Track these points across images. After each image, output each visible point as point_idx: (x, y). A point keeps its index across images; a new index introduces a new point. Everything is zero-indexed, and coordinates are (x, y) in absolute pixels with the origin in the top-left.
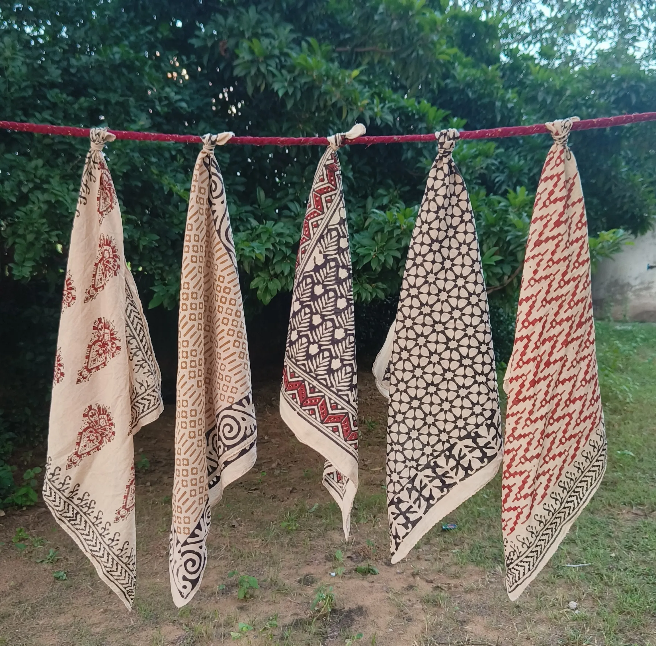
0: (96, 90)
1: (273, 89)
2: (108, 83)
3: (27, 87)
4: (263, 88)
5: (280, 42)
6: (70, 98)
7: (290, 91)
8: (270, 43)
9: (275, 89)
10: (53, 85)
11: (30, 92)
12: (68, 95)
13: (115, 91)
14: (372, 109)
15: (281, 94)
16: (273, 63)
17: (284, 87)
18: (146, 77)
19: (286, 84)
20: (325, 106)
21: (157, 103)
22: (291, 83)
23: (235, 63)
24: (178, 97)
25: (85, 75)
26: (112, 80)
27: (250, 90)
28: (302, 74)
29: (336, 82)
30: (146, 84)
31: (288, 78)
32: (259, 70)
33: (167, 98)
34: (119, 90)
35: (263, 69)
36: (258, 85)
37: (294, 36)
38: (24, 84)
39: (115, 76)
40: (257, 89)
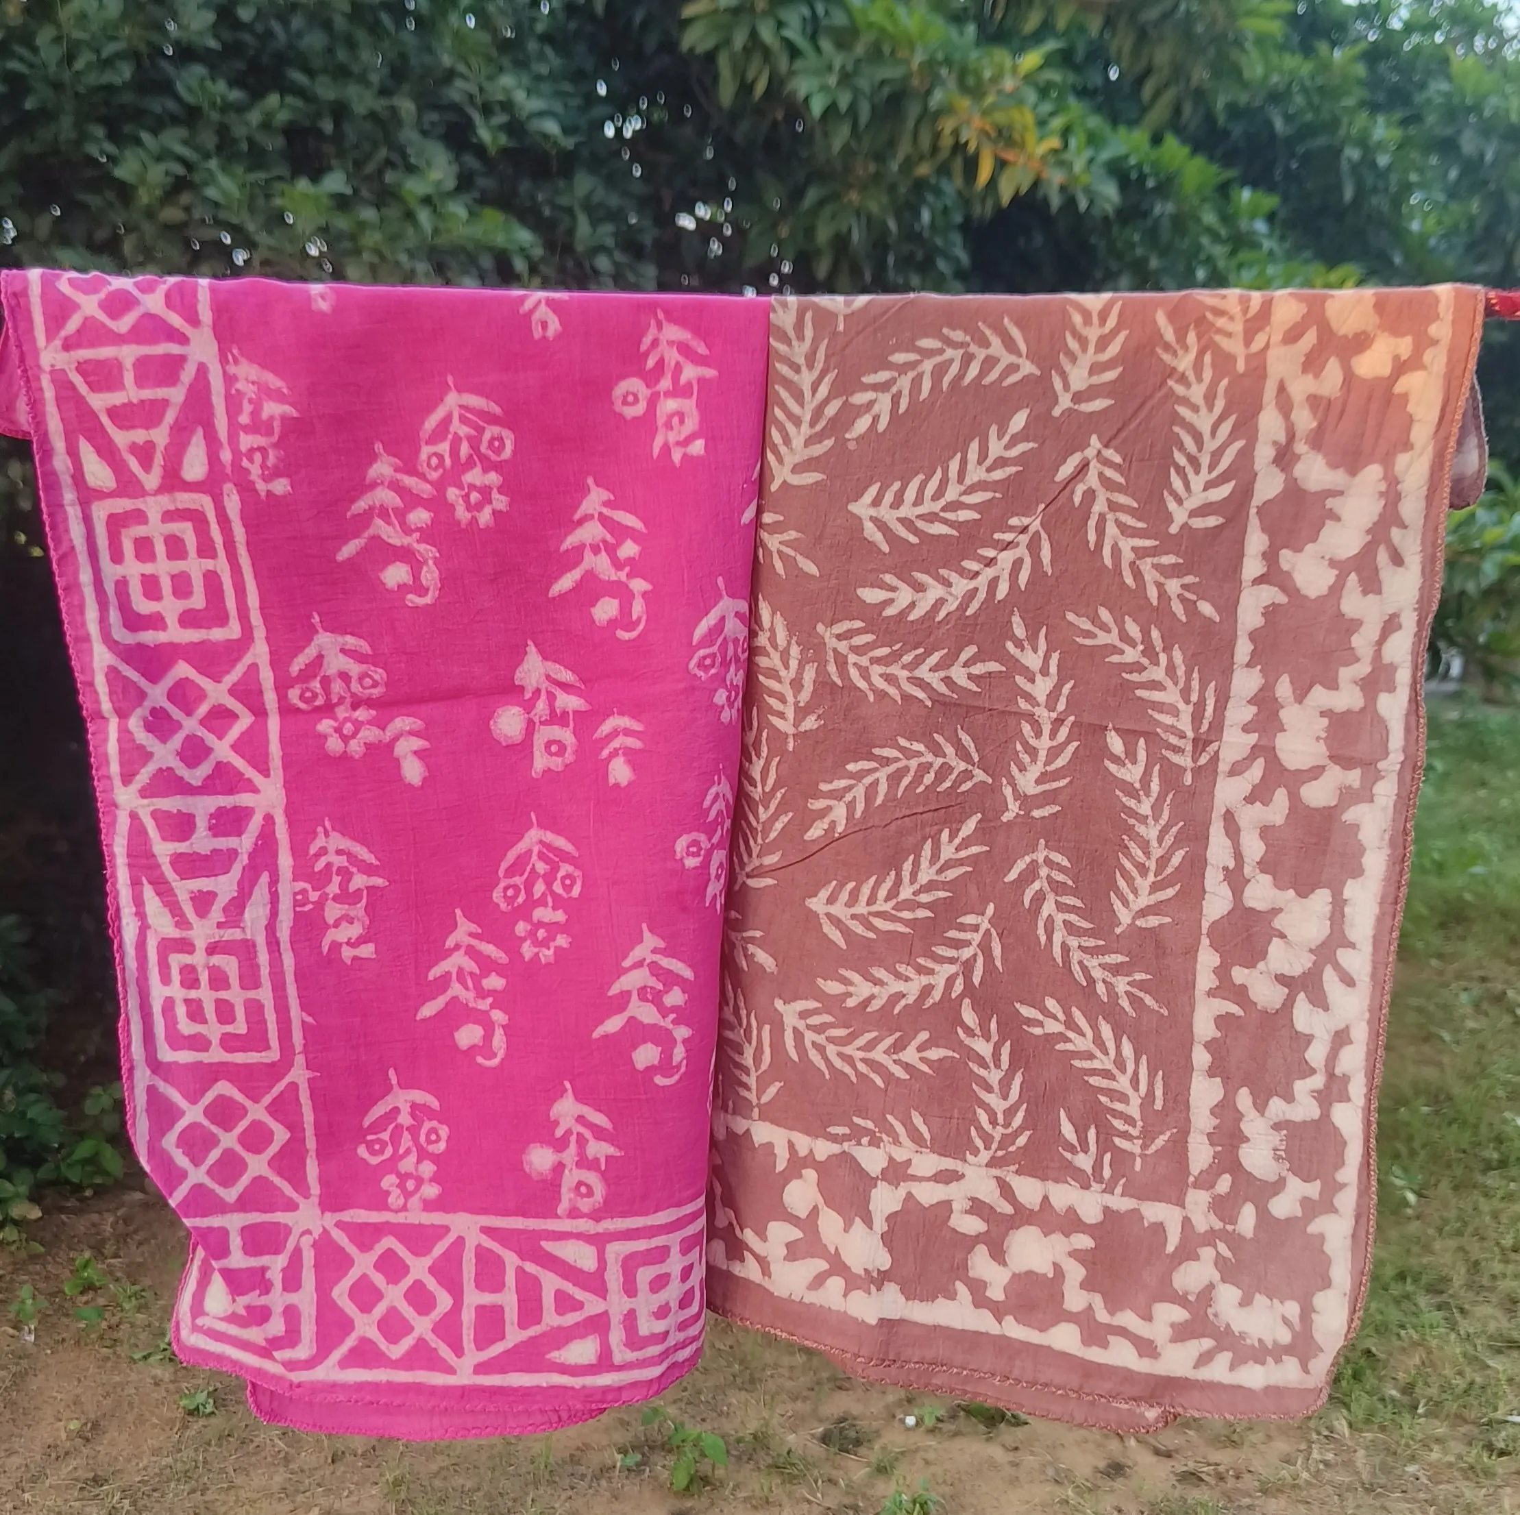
0: (310, 72)
1: (793, 93)
2: (342, 55)
3: (118, 56)
4: (760, 88)
7: (844, 101)
9: (802, 94)
10: (187, 53)
11: (126, 72)
12: (232, 84)
13: (363, 80)
14: (1066, 165)
15: (817, 107)
16: (794, 16)
17: (824, 88)
18: (448, 42)
19: (832, 80)
20: (935, 149)
21: (477, 118)
22: (846, 78)
24: (536, 104)
25: (277, 27)
26: (352, 45)
27: (726, 93)
28: (876, 54)
29: (971, 81)
30: (447, 60)
31: (837, 67)
32: (754, 35)
33: (508, 106)
34: (375, 78)
35: (767, 34)
36: (750, 76)
39: (361, 35)
40: (745, 88)
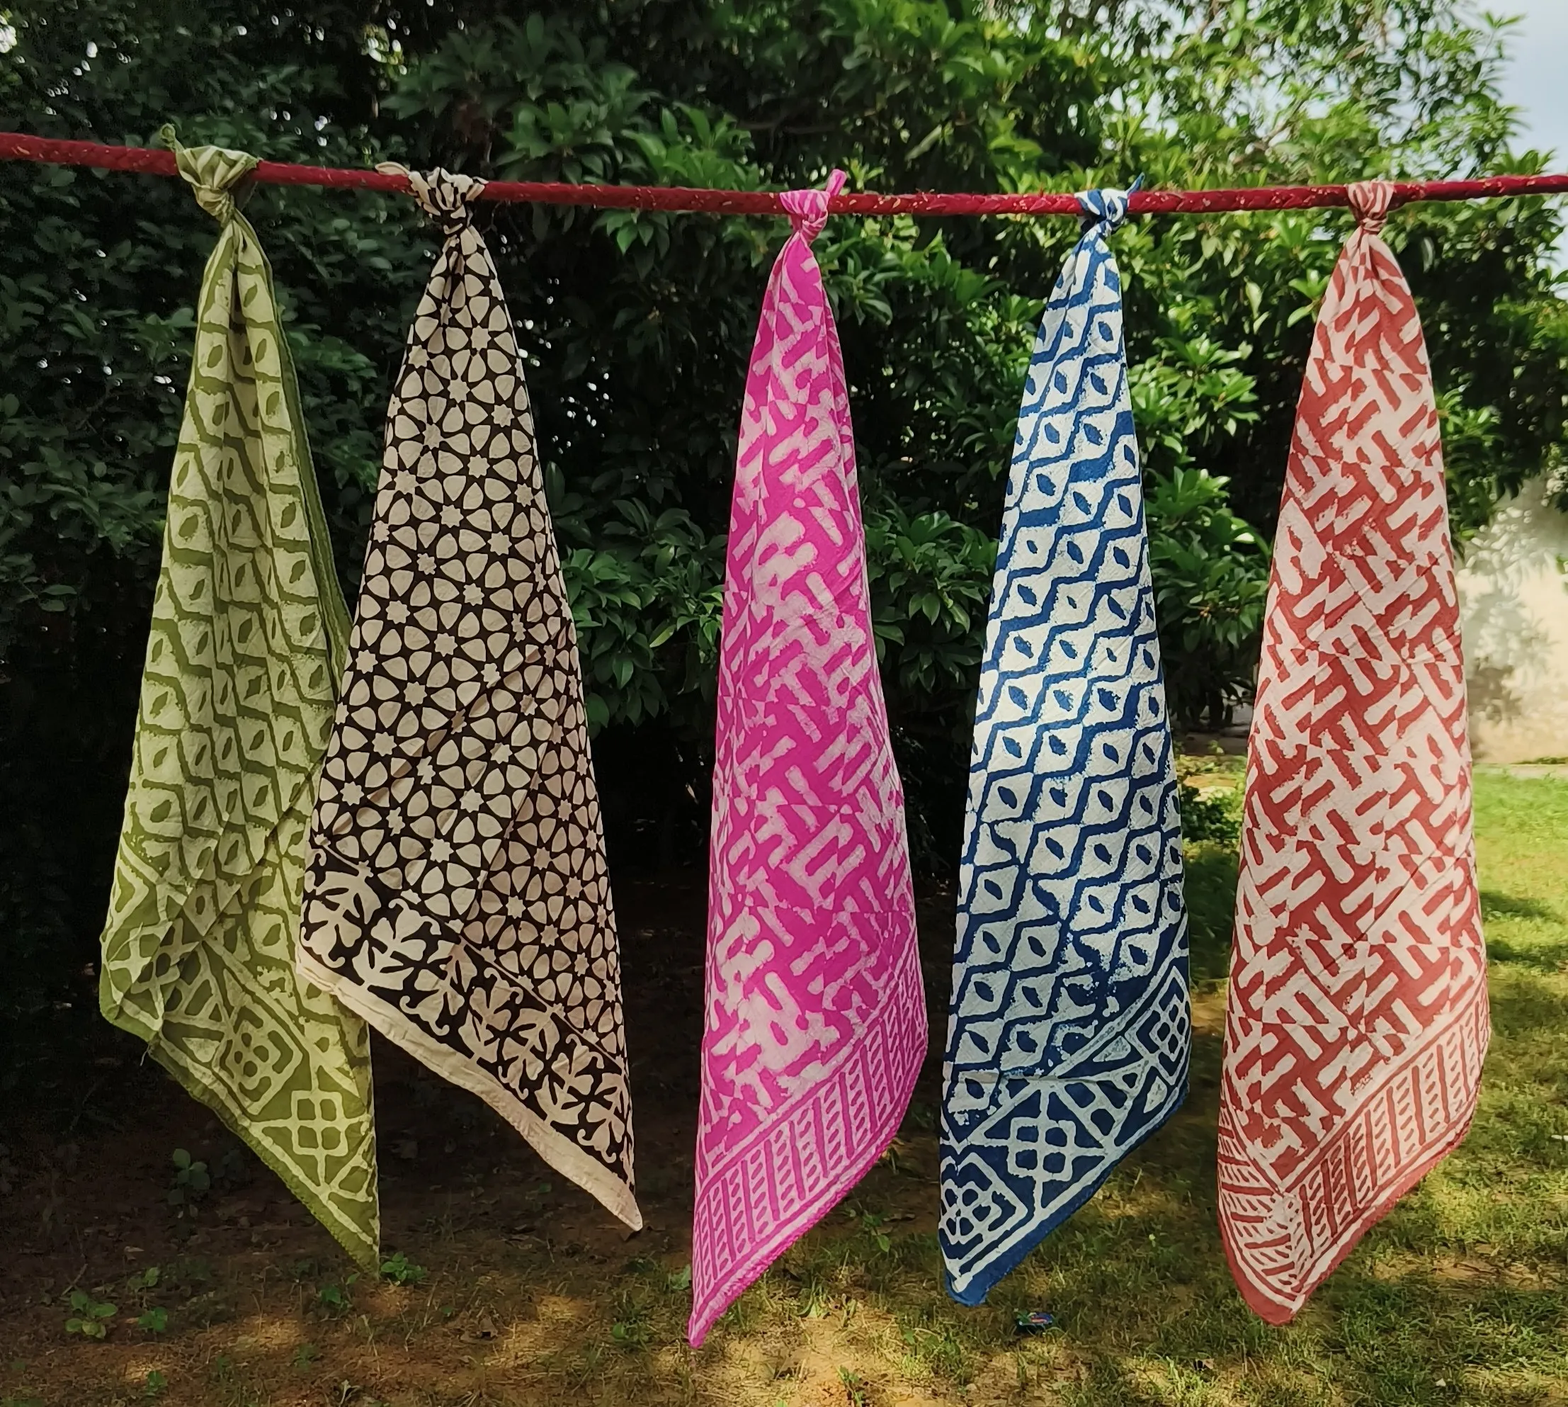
1: (601, 231)
4: (568, 224)
5: (611, 112)
7: (647, 237)
8: (589, 116)
15: (623, 243)
19: (635, 217)
27: (541, 229)
37: (645, 97)
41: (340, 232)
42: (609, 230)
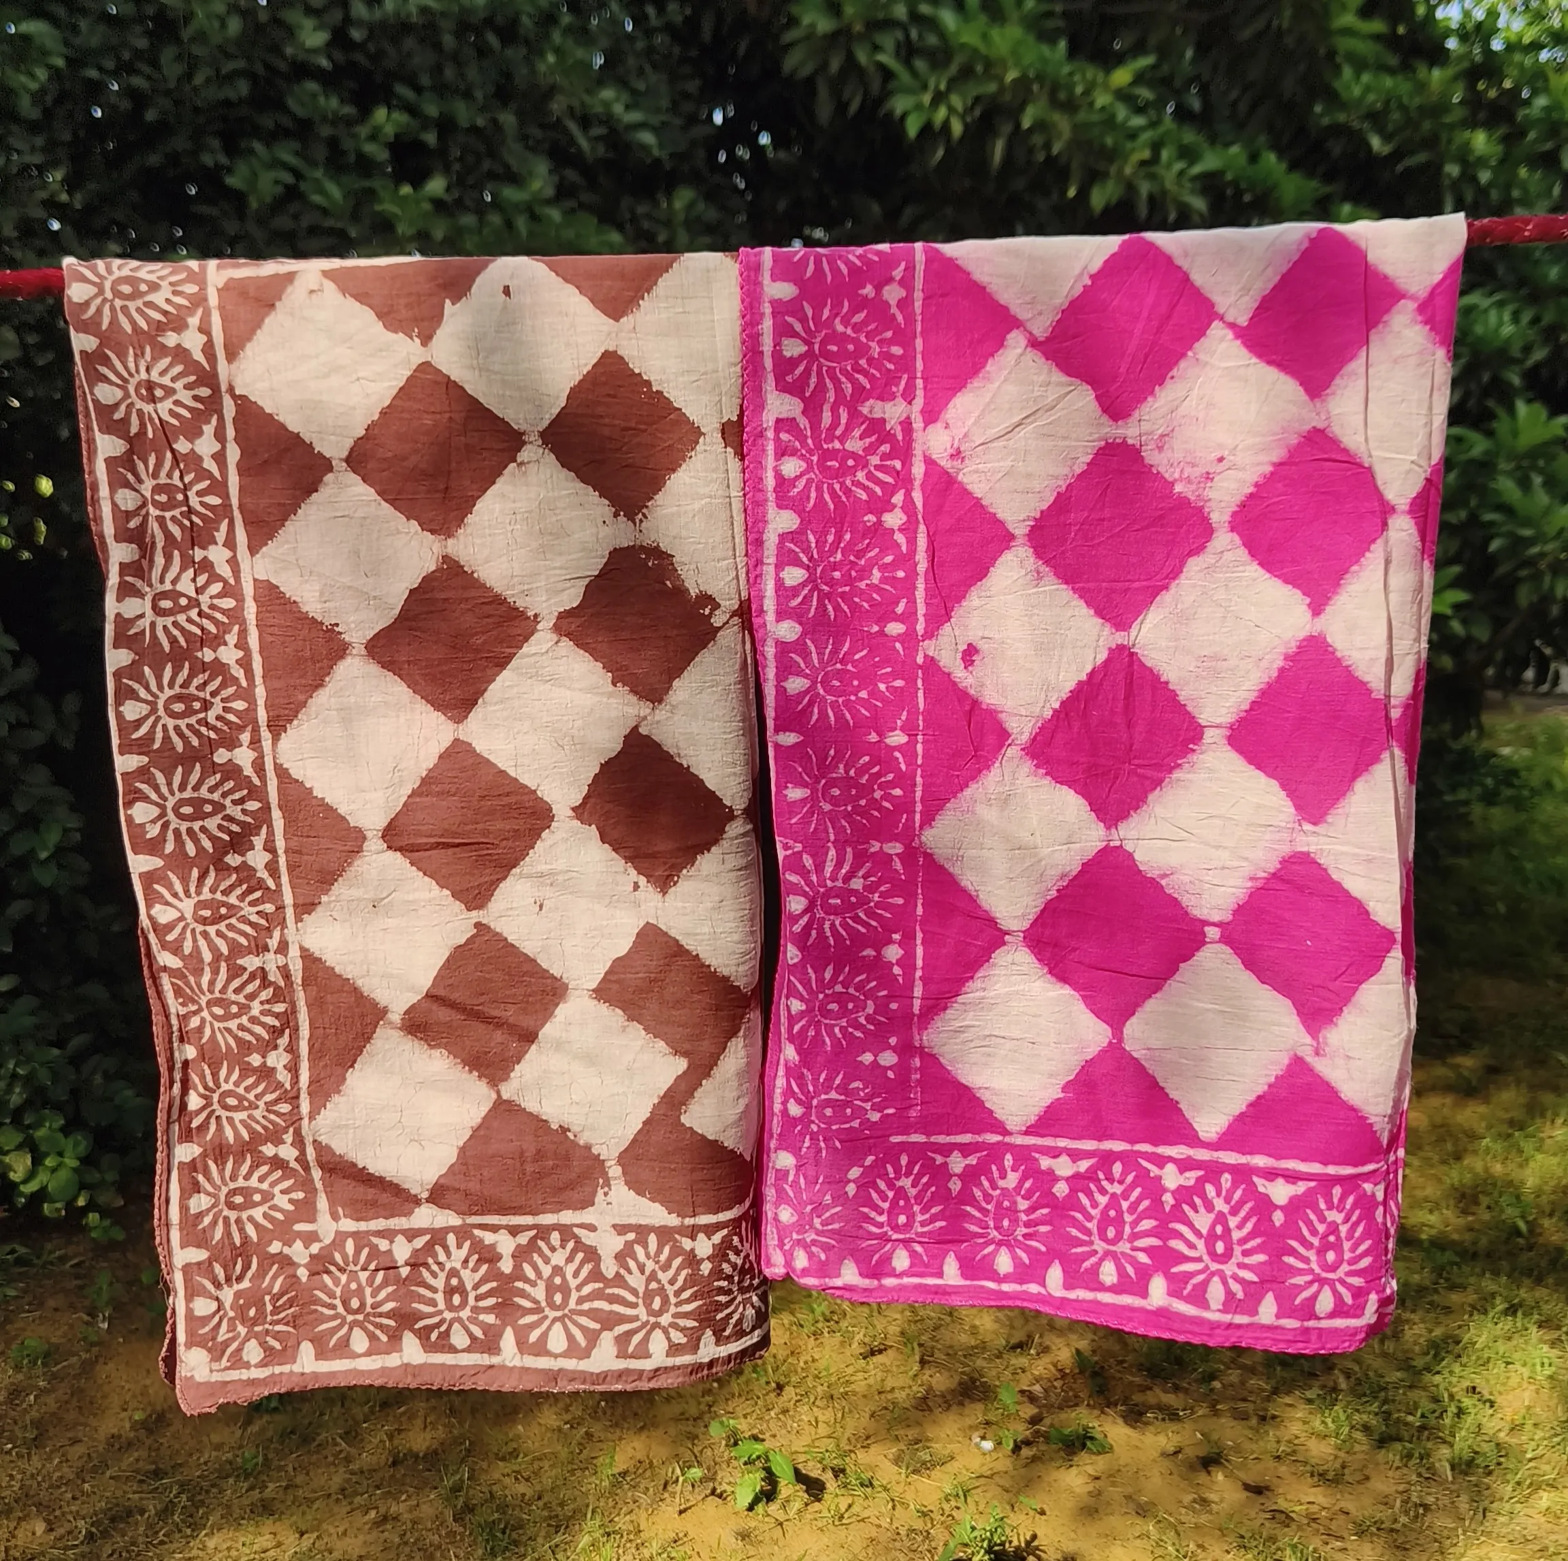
1: (890, 114)
3: (236, 73)
4: (855, 106)
6: (348, 110)
7: (938, 119)
9: (898, 114)
13: (468, 95)
14: (1155, 176)
15: (913, 127)
16: (888, 41)
17: (919, 107)
19: (926, 99)
20: (1028, 165)
21: (575, 129)
22: (940, 97)
23: (790, 36)
24: (635, 117)
25: (389, 48)
26: (459, 64)
27: (824, 110)
28: (969, 73)
31: (931, 86)
32: (850, 58)
35: (862, 57)
36: (845, 95)
38: (229, 66)
40: (842, 107)
41: (607, 104)
42: (899, 111)
